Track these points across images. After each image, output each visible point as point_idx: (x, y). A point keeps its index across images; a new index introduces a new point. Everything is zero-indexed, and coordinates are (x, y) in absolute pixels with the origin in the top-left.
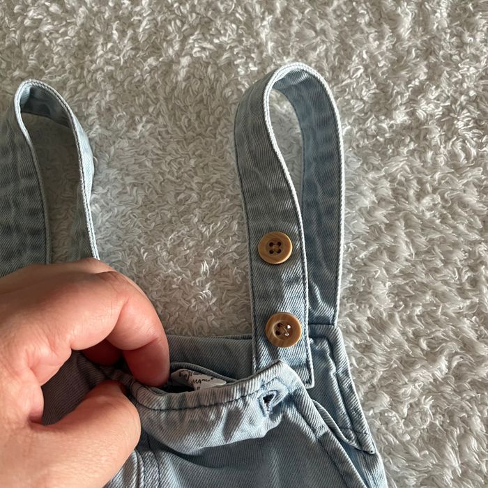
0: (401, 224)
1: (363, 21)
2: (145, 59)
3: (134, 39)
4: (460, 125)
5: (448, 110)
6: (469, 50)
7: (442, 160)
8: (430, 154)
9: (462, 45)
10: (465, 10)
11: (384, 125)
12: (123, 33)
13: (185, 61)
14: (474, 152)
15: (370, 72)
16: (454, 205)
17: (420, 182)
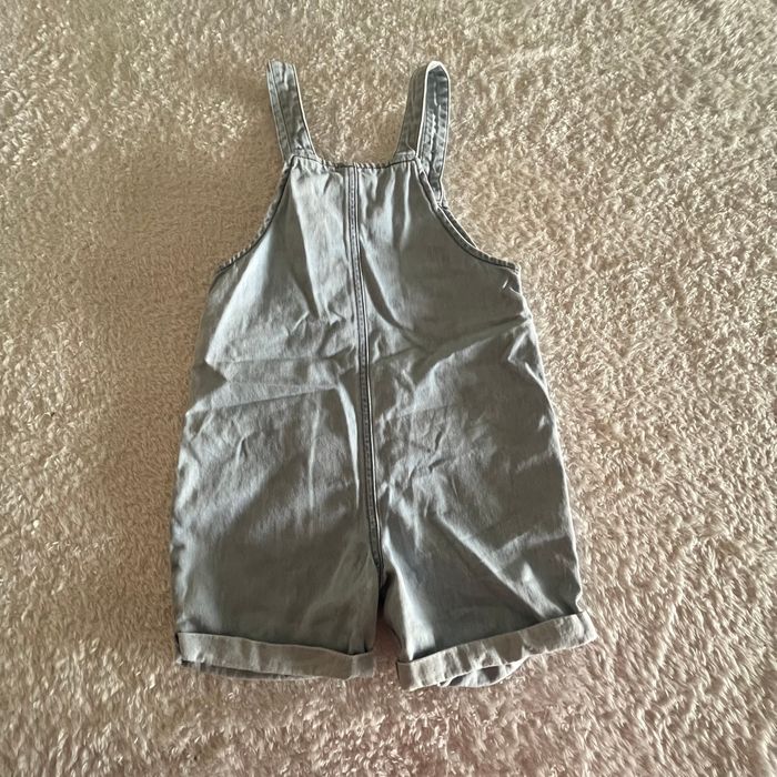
0: (492, 184)
1: (472, 92)
2: (365, 113)
3: (359, 104)
4: (520, 138)
5: (514, 132)
6: (525, 104)
7: (511, 154)
8: (506, 153)
9: (521, 102)
10: (524, 84)
11: (484, 140)
12: (353, 102)
13: (385, 113)
14: (527, 151)
15: (476, 116)
16: (517, 175)
17: (501, 165)
